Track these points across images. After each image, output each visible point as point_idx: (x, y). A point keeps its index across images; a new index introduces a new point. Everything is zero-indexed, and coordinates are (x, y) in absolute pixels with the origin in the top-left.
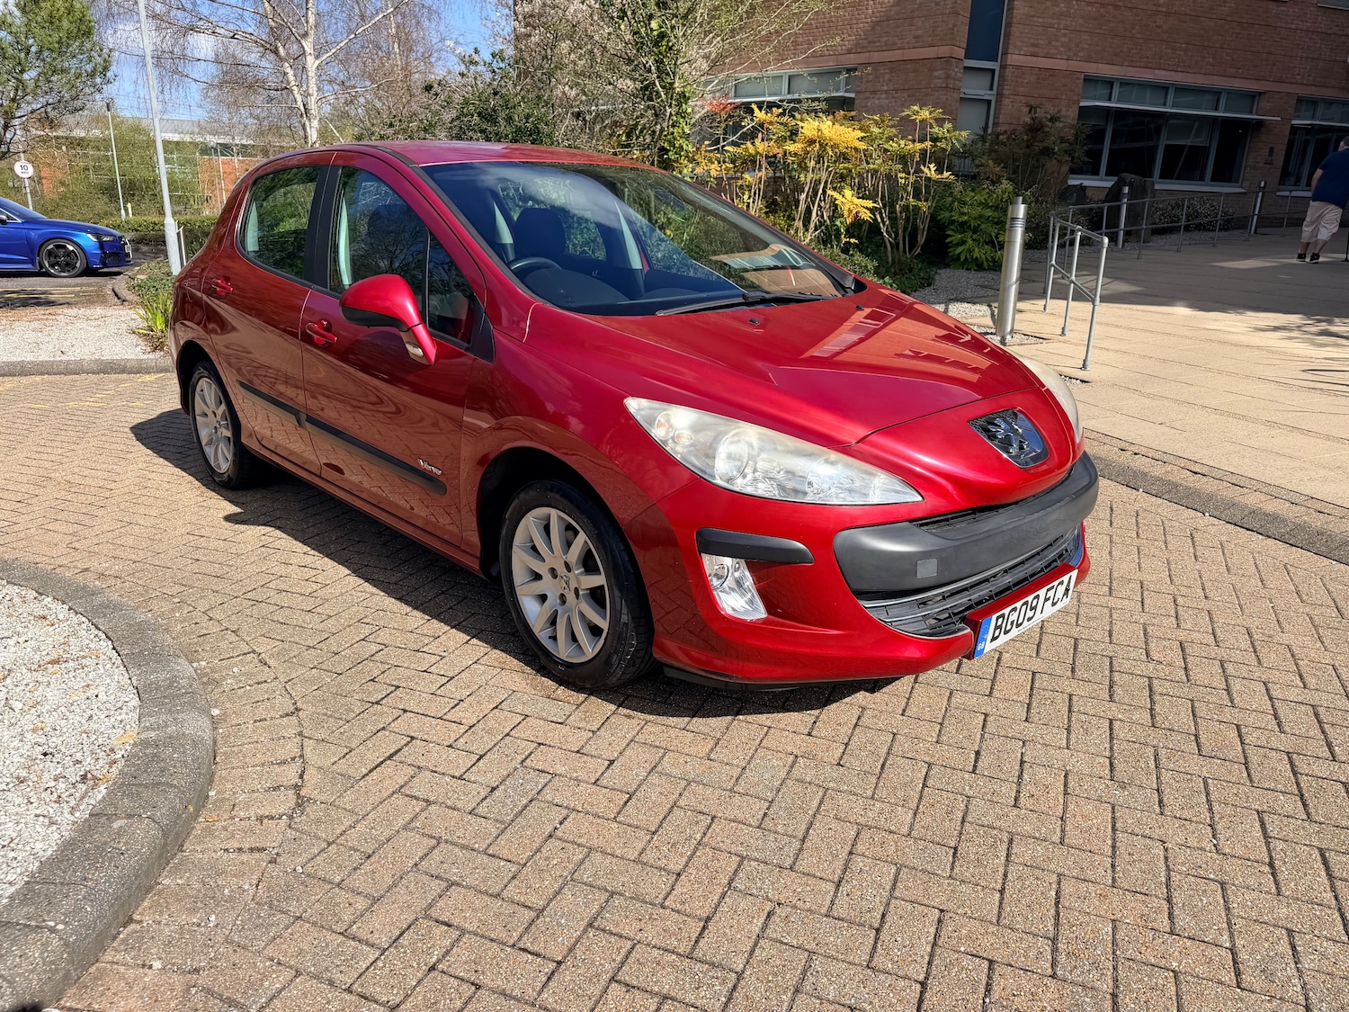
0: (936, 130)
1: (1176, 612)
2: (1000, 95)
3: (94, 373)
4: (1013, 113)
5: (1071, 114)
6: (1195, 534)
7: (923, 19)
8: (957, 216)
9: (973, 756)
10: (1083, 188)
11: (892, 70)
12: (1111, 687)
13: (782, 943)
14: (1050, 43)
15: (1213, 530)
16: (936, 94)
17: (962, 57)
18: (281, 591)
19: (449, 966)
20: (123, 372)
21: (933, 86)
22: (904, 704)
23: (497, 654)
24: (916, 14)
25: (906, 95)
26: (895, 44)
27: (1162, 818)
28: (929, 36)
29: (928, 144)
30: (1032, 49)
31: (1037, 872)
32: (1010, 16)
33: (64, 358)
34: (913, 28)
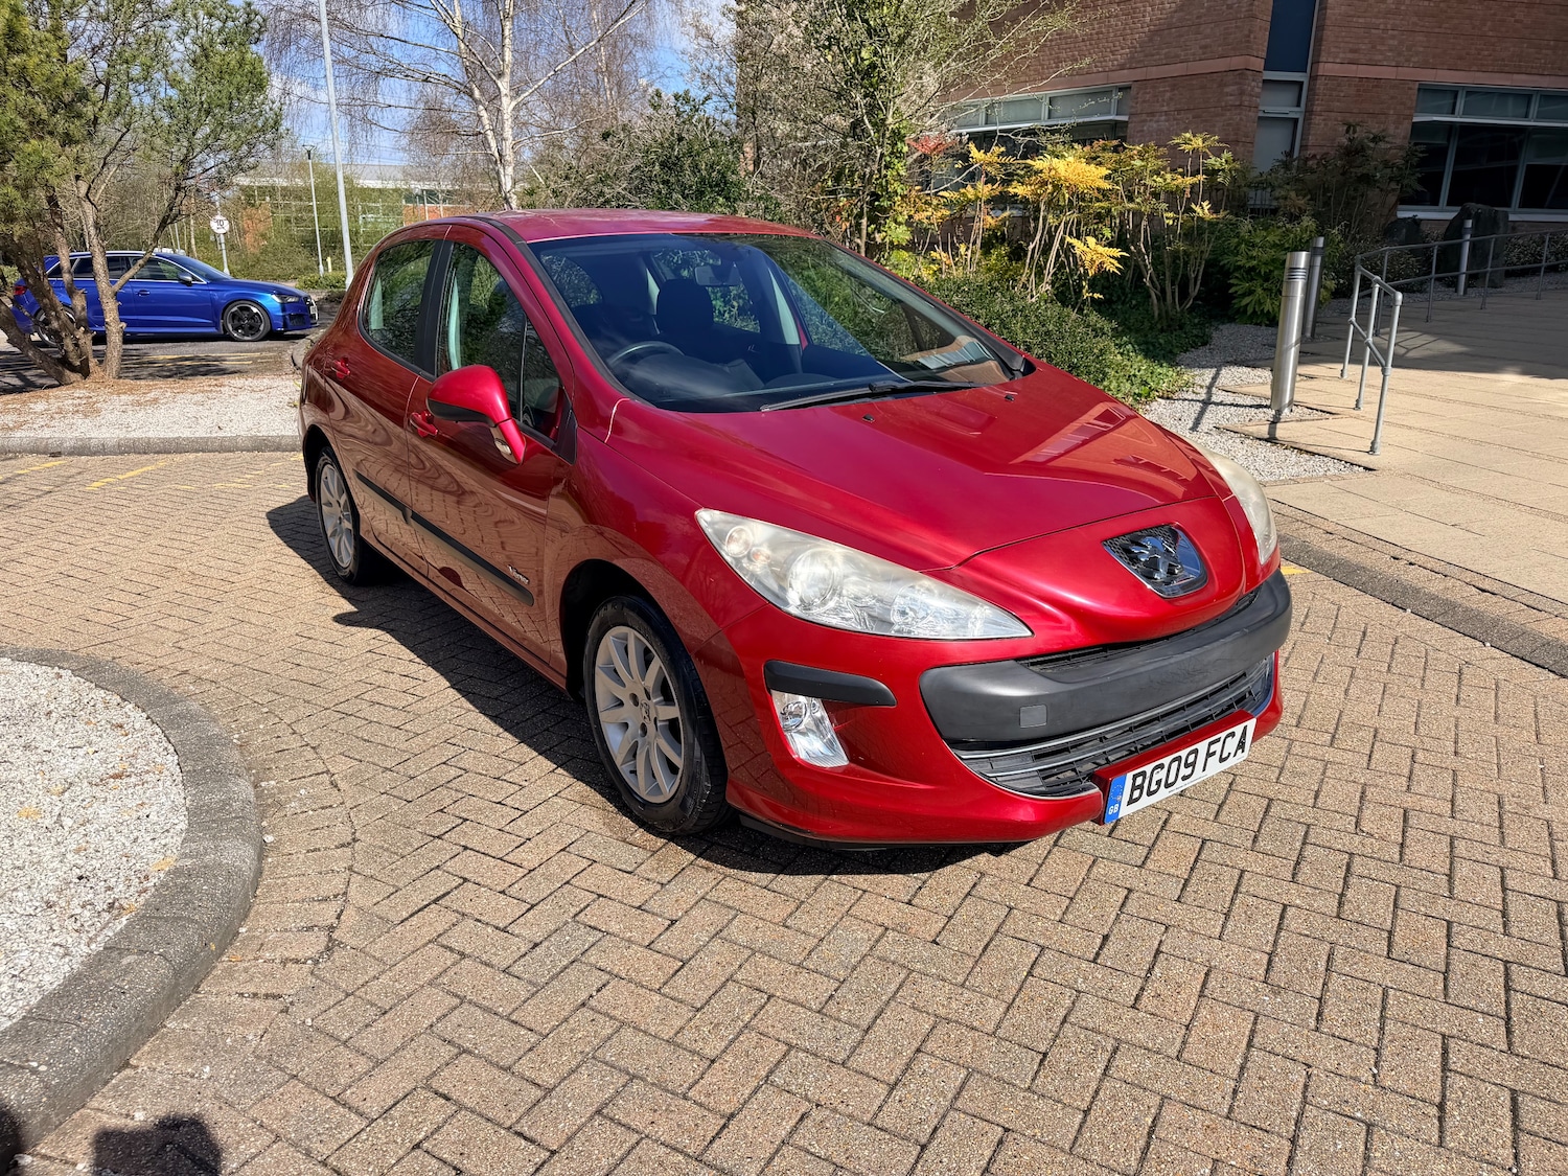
0: (1212, 160)
1: (1411, 772)
2: (1309, 112)
3: (248, 451)
4: (1326, 134)
5: (1399, 134)
6: (1465, 670)
7: (1212, 25)
8: (1244, 261)
9: (1098, 941)
10: (1416, 222)
11: (1174, 87)
12: (1298, 863)
13: (808, 1152)
14: (1374, 47)
15: (1490, 665)
16: (1228, 113)
17: (1261, 68)
18: (373, 703)
19: (435, 1145)
20: (277, 449)
21: (1223, 104)
22: (1033, 871)
23: (580, 787)
24: (1202, 20)
25: (1190, 116)
26: (1177, 56)
27: (1314, 1036)
28: (1219, 46)
29: (1201, 177)
30: (1350, 56)
31: (1137, 1092)
32: (1322, 17)
33: (221, 434)
34: (1199, 36)
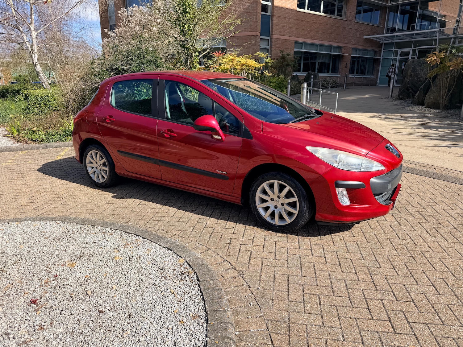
0: (266, 60)
2: (271, 47)
4: (276, 52)
5: (292, 53)
7: (247, 23)
10: (297, 76)
14: (284, 31)
16: (253, 47)
17: (259, 35)
21: (251, 44)
28: (249, 29)
29: (265, 64)
30: (279, 33)
32: (272, 23)
34: (244, 26)
